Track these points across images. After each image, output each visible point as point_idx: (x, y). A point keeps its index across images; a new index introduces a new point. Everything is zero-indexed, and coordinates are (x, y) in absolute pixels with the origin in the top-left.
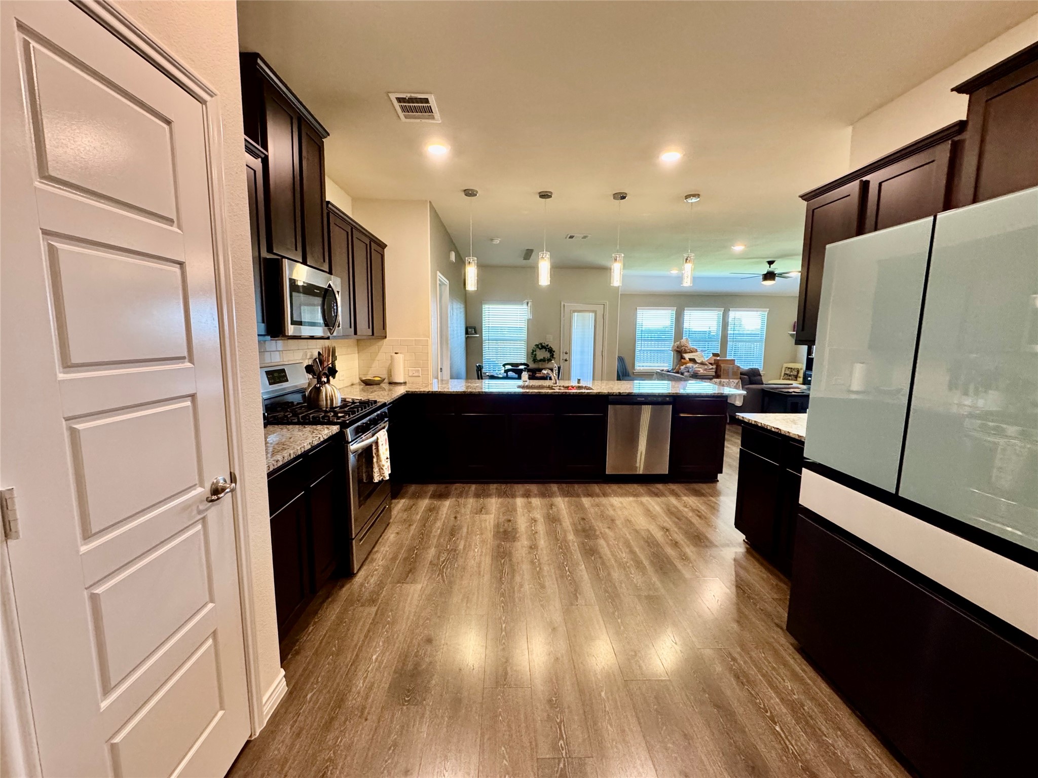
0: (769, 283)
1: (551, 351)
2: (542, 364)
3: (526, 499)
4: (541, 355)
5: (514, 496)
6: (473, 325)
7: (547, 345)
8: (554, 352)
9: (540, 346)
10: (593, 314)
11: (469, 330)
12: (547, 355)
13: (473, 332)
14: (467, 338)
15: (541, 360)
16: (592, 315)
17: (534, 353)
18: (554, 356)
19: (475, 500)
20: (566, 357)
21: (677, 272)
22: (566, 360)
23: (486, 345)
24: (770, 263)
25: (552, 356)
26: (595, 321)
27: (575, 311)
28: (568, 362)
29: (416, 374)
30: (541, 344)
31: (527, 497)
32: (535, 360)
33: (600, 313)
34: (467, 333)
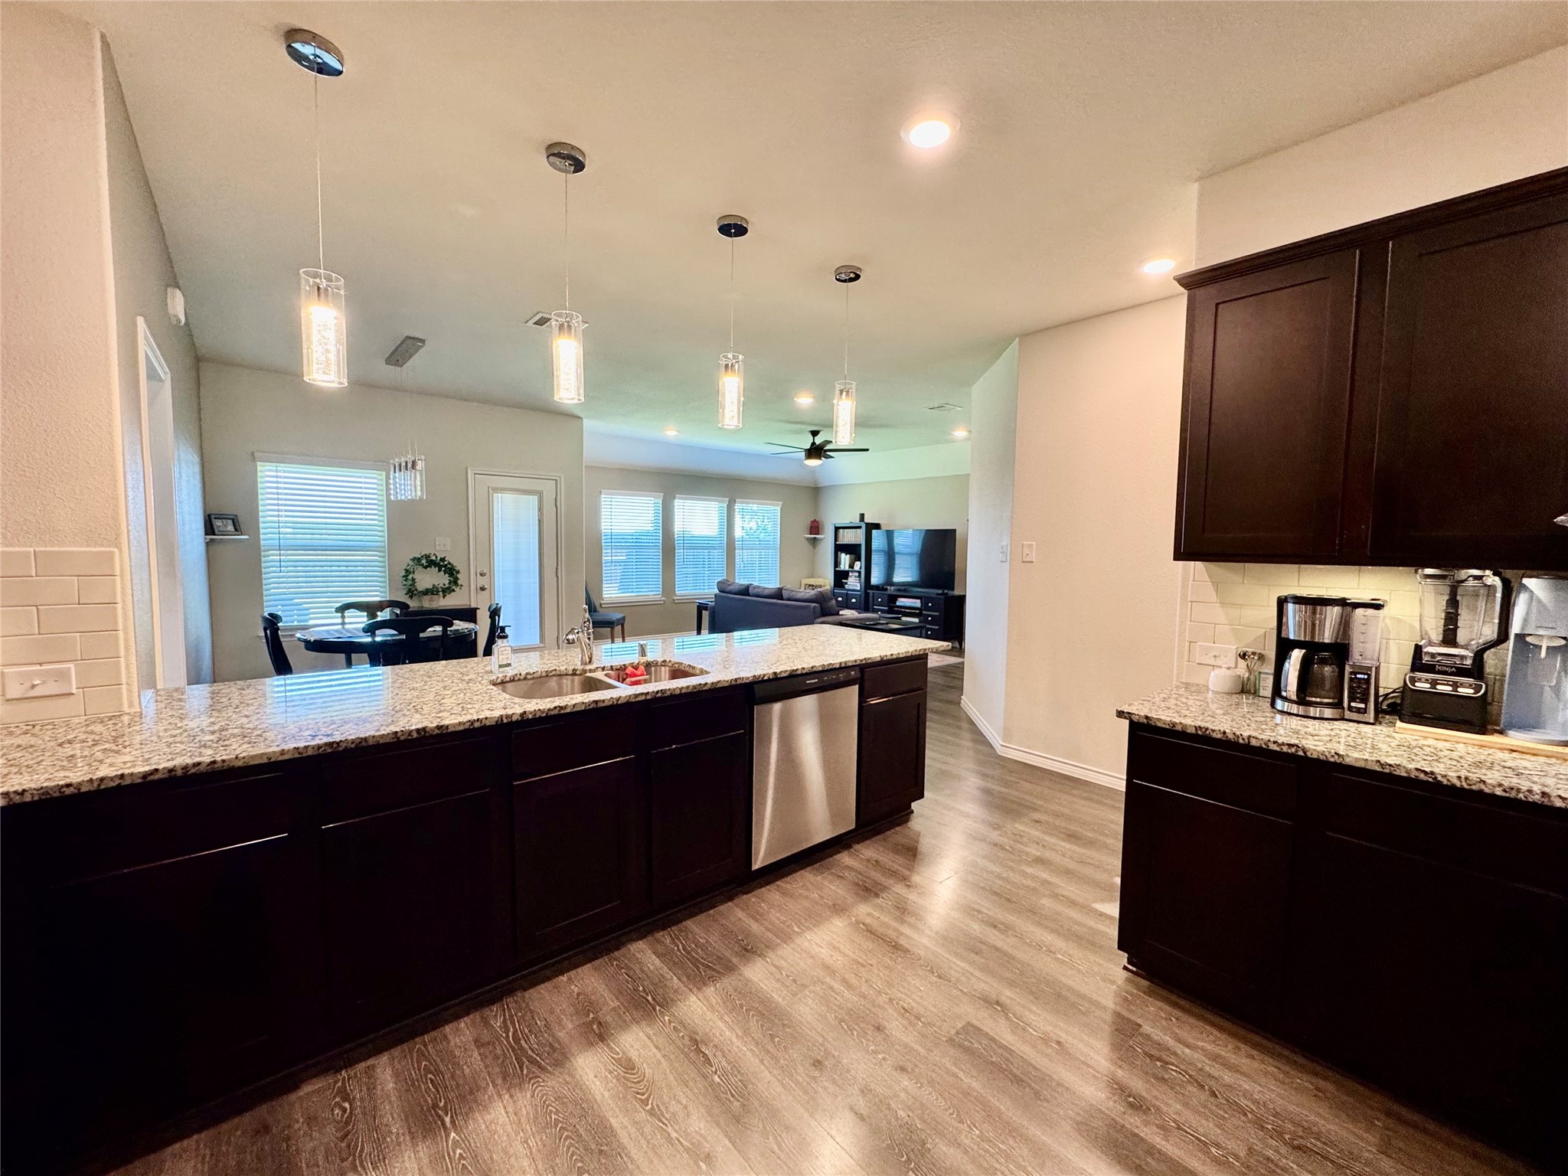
0: (814, 463)
1: (451, 571)
2: (431, 600)
3: (601, 1048)
4: (427, 579)
5: (558, 1057)
6: (228, 510)
7: (443, 560)
8: (458, 572)
9: (424, 561)
10: (536, 498)
11: (218, 523)
12: (443, 580)
13: (230, 528)
14: (208, 544)
15: (426, 592)
16: (533, 500)
17: (410, 577)
18: (459, 582)
19: (424, 1150)
20: (482, 581)
21: (675, 433)
22: (483, 589)
23: (270, 560)
24: (815, 433)
25: (455, 582)
26: (540, 509)
27: (496, 490)
28: (486, 592)
29: (52, 688)
30: (427, 557)
31: (602, 1038)
32: (411, 593)
33: (549, 498)
34: (209, 529)
